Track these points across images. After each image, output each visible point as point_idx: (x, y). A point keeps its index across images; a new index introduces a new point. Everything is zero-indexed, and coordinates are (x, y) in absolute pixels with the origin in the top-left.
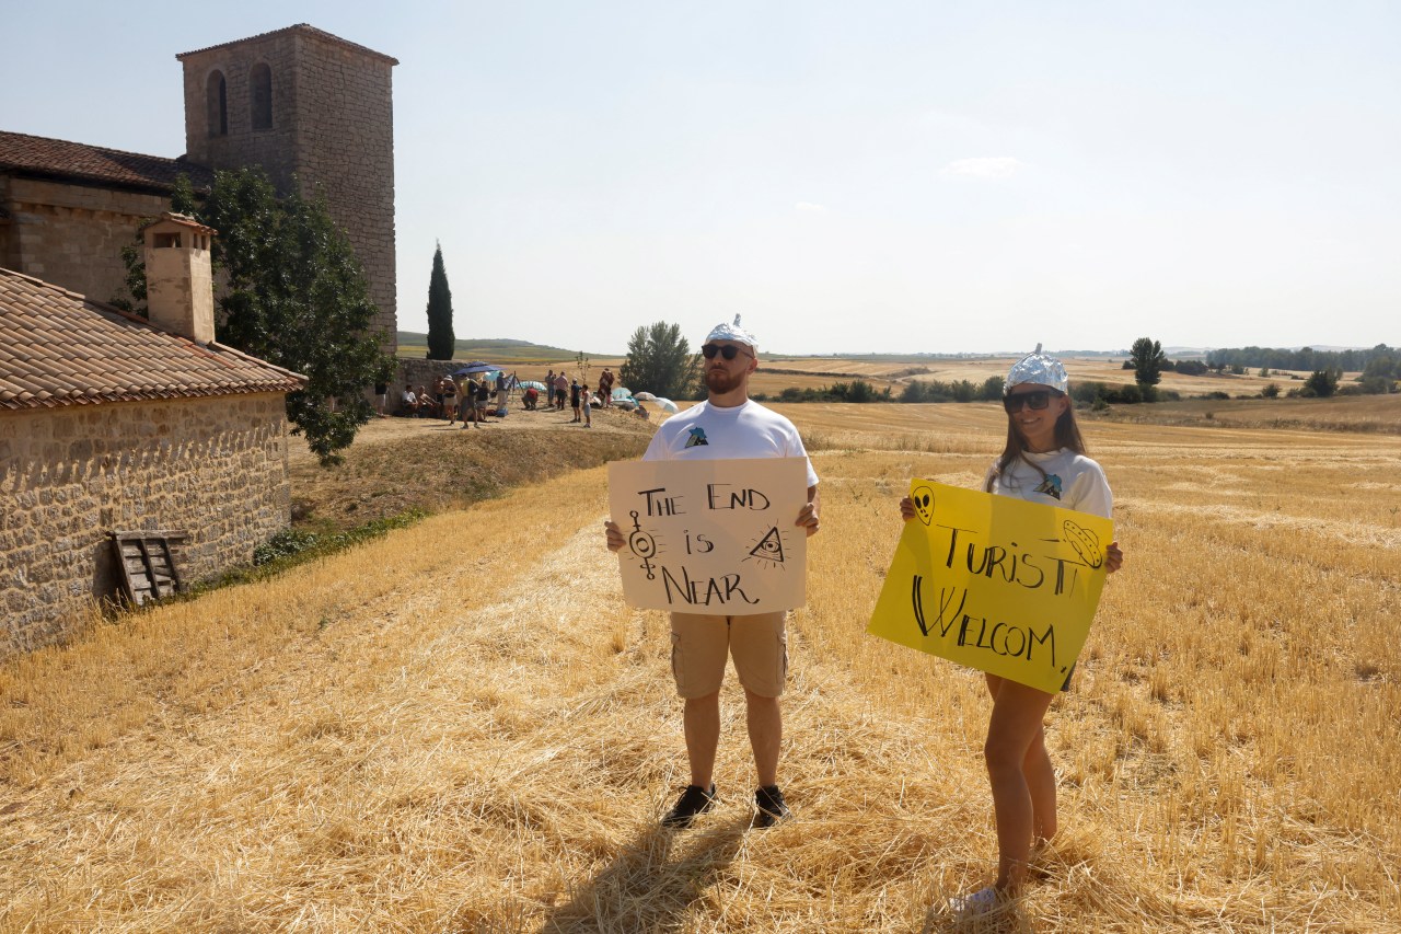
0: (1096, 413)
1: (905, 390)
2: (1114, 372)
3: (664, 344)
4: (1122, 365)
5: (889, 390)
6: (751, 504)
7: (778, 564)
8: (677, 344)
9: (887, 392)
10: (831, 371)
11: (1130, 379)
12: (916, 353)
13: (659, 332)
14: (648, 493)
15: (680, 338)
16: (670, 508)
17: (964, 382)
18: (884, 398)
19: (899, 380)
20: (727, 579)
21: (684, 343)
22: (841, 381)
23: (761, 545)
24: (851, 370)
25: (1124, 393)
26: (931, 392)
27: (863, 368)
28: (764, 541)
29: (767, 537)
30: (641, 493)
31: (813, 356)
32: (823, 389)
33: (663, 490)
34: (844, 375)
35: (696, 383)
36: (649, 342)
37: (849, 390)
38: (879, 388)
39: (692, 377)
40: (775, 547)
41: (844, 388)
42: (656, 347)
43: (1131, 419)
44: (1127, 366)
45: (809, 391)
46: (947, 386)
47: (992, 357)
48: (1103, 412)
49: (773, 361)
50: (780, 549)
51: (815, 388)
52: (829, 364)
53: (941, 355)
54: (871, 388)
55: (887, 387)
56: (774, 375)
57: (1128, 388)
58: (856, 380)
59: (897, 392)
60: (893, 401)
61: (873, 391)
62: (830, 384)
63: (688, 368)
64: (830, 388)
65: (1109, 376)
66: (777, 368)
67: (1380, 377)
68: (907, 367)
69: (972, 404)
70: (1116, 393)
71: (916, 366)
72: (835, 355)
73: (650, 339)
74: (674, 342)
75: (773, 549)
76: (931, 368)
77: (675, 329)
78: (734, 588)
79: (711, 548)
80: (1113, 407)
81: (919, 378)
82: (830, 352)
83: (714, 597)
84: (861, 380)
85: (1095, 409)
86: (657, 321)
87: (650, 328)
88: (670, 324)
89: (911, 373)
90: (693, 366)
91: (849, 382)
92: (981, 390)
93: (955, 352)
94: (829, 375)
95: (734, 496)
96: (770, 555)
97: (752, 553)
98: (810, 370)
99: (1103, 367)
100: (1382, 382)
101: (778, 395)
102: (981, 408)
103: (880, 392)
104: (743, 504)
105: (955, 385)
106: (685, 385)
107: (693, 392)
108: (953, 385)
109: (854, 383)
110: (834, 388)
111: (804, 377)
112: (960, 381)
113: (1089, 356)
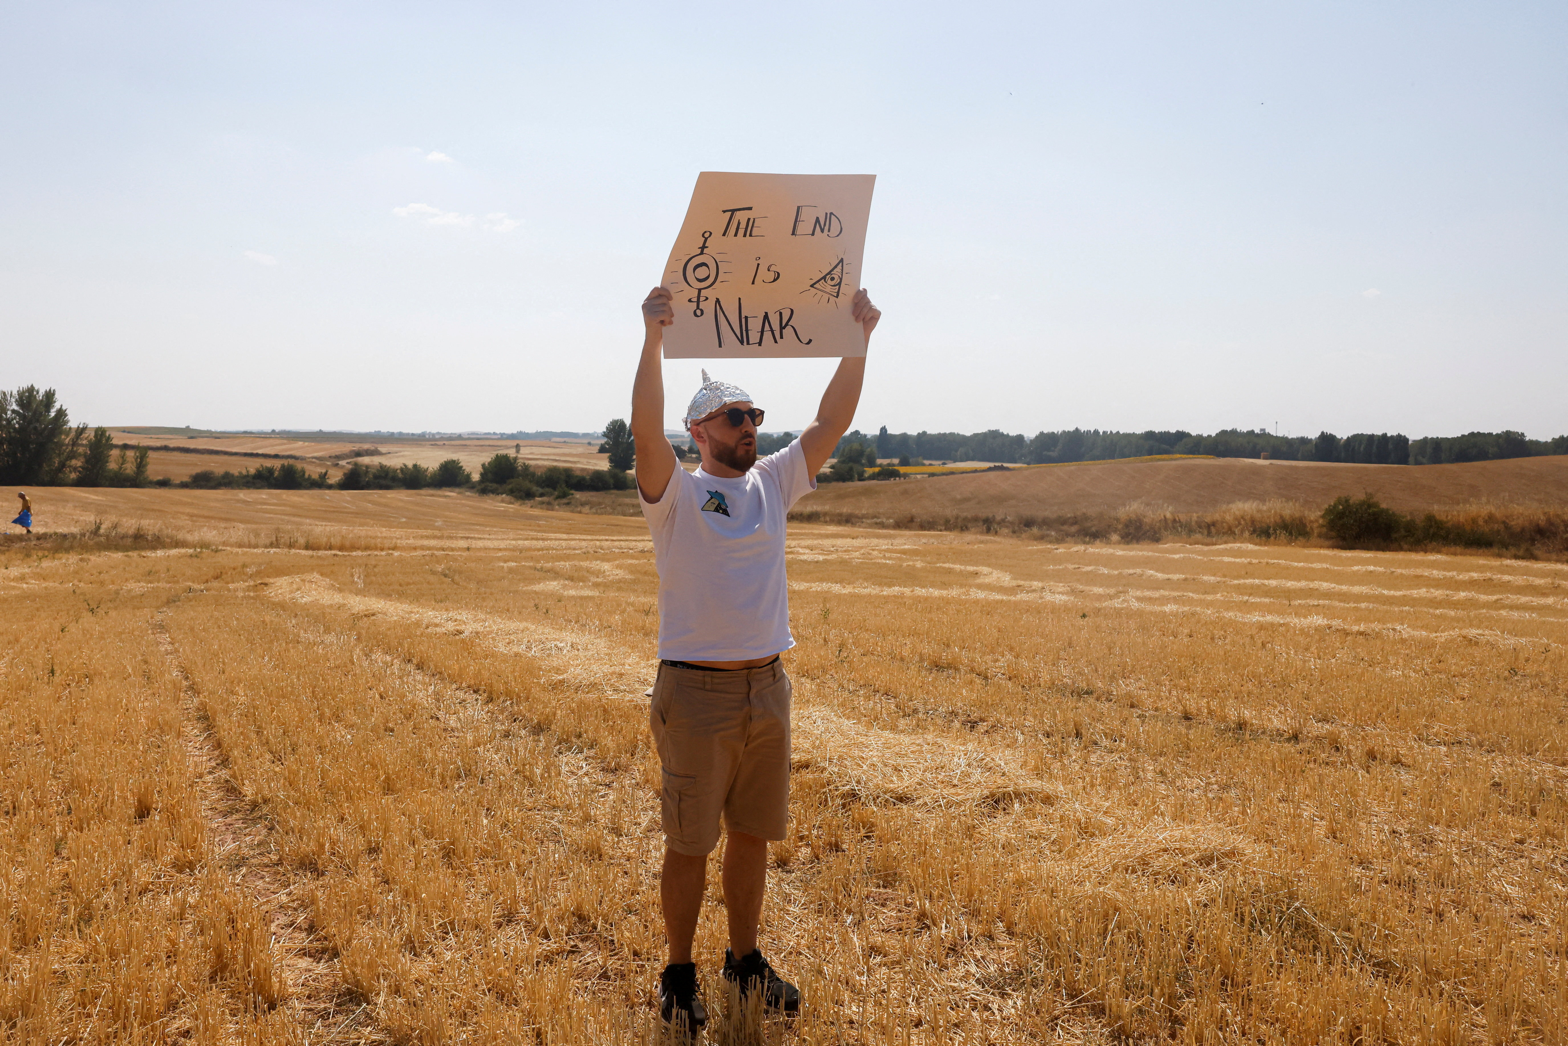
0: (556, 502)
1: (345, 474)
2: (589, 456)
3: (35, 413)
4: (598, 448)
5: (326, 474)
6: (829, 231)
7: (832, 299)
8: (53, 414)
9: (324, 476)
10: (260, 452)
11: (603, 464)
12: (373, 431)
13: (27, 397)
14: (733, 211)
15: (57, 406)
16: (749, 229)
17: (415, 466)
18: (320, 484)
19: (343, 463)
20: (781, 314)
21: (61, 413)
22: (268, 463)
23: (824, 278)
24: (286, 450)
25: (591, 479)
26: (376, 477)
27: (302, 448)
28: (829, 273)
29: (832, 270)
30: (724, 212)
31: (245, 432)
32: (244, 472)
33: (750, 209)
34: (276, 456)
35: (77, 463)
36: (13, 411)
37: (276, 474)
38: (313, 471)
39: (73, 455)
40: (837, 280)
41: (270, 471)
42: (23, 417)
43: (591, 508)
44: (602, 450)
45: (227, 475)
46: (395, 471)
47: (460, 437)
48: (565, 501)
49: (192, 438)
50: (839, 284)
51: (235, 471)
52: (260, 443)
53: (400, 434)
54: (303, 472)
55: (324, 471)
56: (188, 455)
57: (598, 475)
58: (286, 462)
59: (335, 476)
60: (330, 487)
61: (306, 476)
62: (252, 466)
63: (68, 445)
64: (252, 471)
65: (582, 460)
66: (192, 447)
67: (850, 464)
68: (356, 447)
69: (423, 492)
70: (583, 479)
71: (366, 446)
72: (273, 431)
73: (15, 407)
74: (49, 411)
75: (833, 283)
76: (383, 449)
77: (50, 396)
78: (787, 324)
79: (777, 277)
80: (578, 495)
81: (366, 460)
82: (268, 428)
83: (768, 335)
84: (291, 461)
85: (558, 497)
86: (25, 385)
87: (15, 392)
88: (42, 389)
89: (358, 454)
90: (74, 443)
91: (277, 464)
92: (434, 475)
93: (418, 431)
94: (257, 455)
95: (817, 220)
96: (829, 289)
97: (812, 286)
98: (234, 450)
99: (580, 450)
100: (851, 469)
101: (186, 479)
102: (432, 495)
103: (315, 476)
104: (822, 231)
105: (404, 469)
106: (63, 465)
107: (73, 476)
108: (402, 469)
109: (283, 466)
110: (258, 471)
111: (226, 457)
112: (410, 465)
113: (567, 438)
